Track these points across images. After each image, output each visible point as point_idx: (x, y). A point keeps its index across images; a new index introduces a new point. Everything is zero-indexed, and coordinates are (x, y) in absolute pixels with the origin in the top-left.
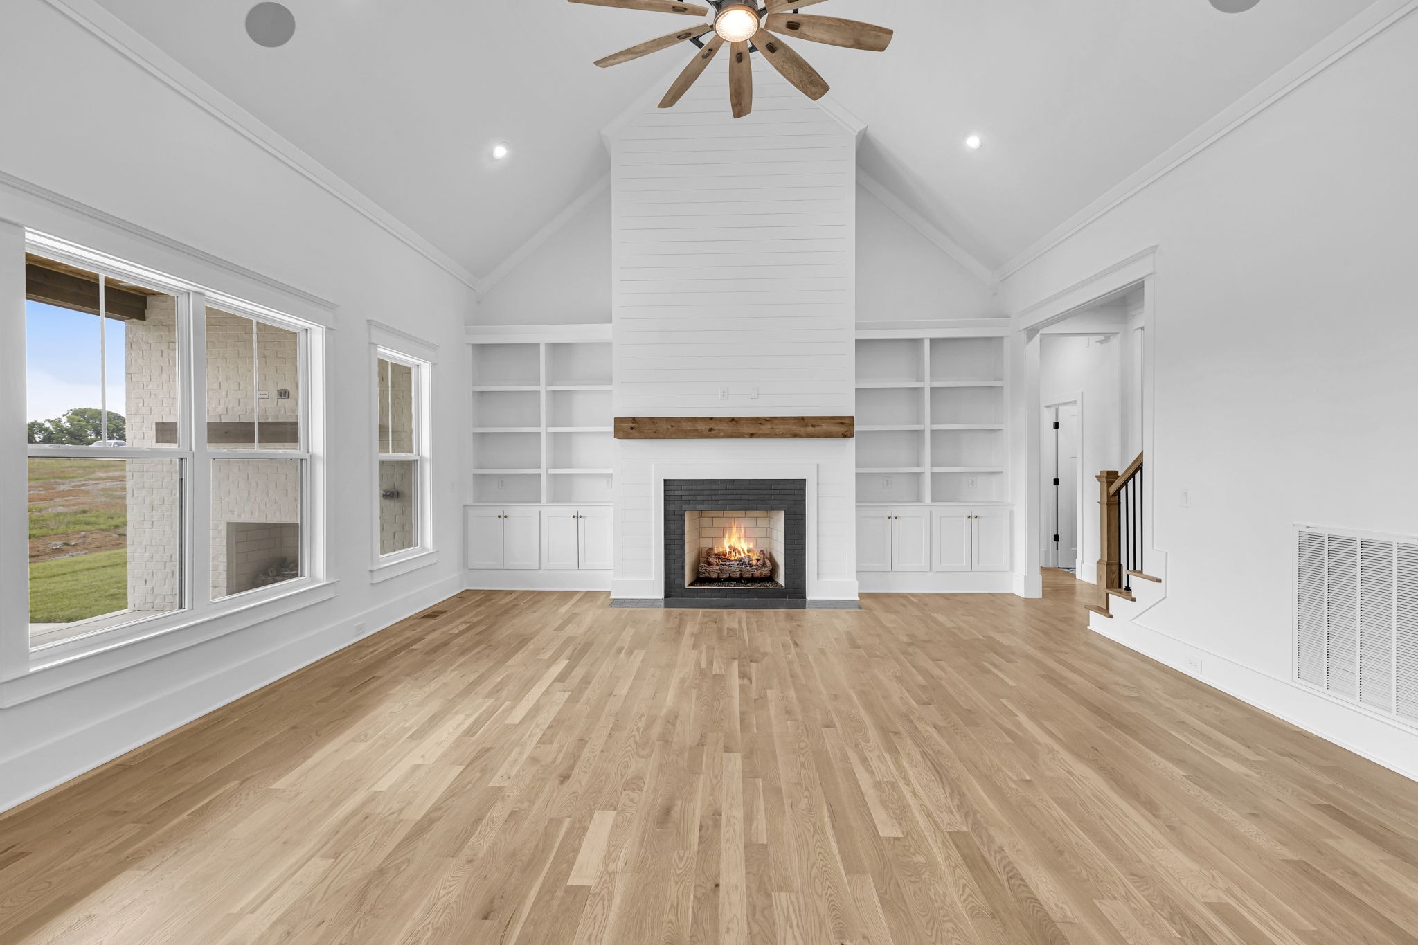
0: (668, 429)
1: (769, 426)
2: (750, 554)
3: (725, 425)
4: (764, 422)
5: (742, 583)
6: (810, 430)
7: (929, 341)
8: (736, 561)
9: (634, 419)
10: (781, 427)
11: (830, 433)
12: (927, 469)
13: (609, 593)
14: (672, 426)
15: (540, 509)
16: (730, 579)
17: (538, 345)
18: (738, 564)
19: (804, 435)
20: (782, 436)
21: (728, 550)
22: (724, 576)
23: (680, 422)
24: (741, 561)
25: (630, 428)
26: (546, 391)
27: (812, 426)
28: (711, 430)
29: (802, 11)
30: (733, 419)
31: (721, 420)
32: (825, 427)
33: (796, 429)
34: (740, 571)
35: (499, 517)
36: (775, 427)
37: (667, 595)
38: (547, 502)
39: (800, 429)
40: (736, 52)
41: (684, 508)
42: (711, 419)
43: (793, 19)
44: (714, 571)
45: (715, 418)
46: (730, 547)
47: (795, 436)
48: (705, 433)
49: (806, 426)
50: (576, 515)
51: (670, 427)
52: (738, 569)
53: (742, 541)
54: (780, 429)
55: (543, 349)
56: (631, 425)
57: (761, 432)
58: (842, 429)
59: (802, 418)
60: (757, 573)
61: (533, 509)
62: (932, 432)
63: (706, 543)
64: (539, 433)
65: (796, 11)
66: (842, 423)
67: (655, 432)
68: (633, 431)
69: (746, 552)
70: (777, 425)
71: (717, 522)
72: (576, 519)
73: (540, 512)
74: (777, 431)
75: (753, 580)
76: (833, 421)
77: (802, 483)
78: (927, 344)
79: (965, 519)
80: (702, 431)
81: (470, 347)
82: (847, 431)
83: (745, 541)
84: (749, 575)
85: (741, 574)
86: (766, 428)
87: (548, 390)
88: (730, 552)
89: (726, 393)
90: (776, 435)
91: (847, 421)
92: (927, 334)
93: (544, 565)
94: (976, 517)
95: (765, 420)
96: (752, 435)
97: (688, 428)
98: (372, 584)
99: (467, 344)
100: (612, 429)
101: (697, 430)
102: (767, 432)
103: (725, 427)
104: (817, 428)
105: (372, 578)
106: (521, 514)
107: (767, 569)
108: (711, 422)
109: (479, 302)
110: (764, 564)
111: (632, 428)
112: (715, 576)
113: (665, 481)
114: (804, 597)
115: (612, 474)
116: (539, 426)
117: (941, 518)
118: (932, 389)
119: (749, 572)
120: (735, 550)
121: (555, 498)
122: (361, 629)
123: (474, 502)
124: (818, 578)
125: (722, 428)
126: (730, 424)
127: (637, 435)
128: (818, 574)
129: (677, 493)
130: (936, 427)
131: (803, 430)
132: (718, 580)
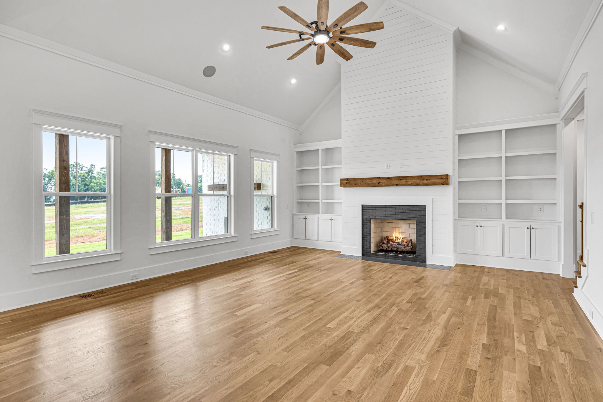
0: (361, 183)
1: (405, 181)
2: (403, 240)
3: (385, 180)
4: (403, 179)
5: (398, 253)
6: (425, 182)
7: (504, 131)
8: (396, 243)
9: (347, 179)
10: (411, 181)
11: (435, 183)
12: (504, 201)
13: (340, 252)
14: (363, 182)
15: (318, 216)
16: (392, 251)
17: (319, 150)
18: (397, 244)
19: (422, 184)
20: (411, 185)
21: (395, 238)
22: (389, 249)
23: (366, 180)
24: (399, 243)
25: (347, 183)
26: (321, 168)
27: (426, 180)
28: (379, 183)
29: (343, 27)
30: (388, 178)
31: (383, 178)
32: (433, 180)
33: (418, 181)
34: (397, 247)
35: (304, 219)
36: (408, 181)
37: (363, 255)
38: (322, 213)
39: (420, 181)
40: (330, 44)
41: (370, 217)
42: (379, 178)
43: (341, 30)
44: (385, 247)
45: (381, 177)
46: (396, 237)
47: (418, 185)
48: (376, 184)
49: (423, 180)
50: (331, 219)
51: (362, 182)
52: (396, 246)
53: (400, 234)
54: (410, 182)
55: (320, 151)
56: (346, 181)
57: (401, 183)
58: (441, 181)
59: (421, 176)
60: (404, 249)
61: (316, 216)
62: (506, 180)
63: (386, 234)
64: (319, 185)
65: (341, 28)
66: (442, 178)
67: (356, 184)
68: (347, 184)
69: (402, 239)
70: (409, 180)
71: (391, 225)
72: (331, 220)
73: (318, 217)
74: (409, 183)
75: (403, 252)
76: (437, 177)
77: (425, 207)
78: (503, 133)
79: (526, 229)
80: (375, 183)
81: (296, 153)
82: (444, 182)
83: (401, 235)
84: (400, 250)
85: (397, 249)
86: (404, 181)
87: (322, 168)
88: (395, 239)
89: (388, 166)
90: (409, 184)
91: (444, 177)
92: (503, 127)
93: (319, 239)
94: (533, 228)
95: (403, 178)
96: (397, 185)
97: (369, 182)
98: (251, 239)
99: (295, 152)
100: (339, 183)
101: (373, 183)
102: (404, 183)
103: (385, 182)
104: (429, 181)
105: (251, 237)
106: (312, 218)
107: (409, 248)
108: (379, 179)
109: (301, 135)
110: (408, 245)
111: (346, 183)
112: (385, 249)
113: (362, 205)
114: (425, 262)
115: (341, 202)
116: (319, 182)
117: (509, 228)
118: (507, 157)
119: (401, 248)
120: (397, 238)
121: (326, 212)
122: (246, 253)
123: (297, 213)
124: (433, 254)
125: (383, 182)
126: (387, 180)
127: (348, 186)
128: (433, 252)
129: (367, 211)
130: (508, 178)
131: (422, 182)
132: (387, 251)
